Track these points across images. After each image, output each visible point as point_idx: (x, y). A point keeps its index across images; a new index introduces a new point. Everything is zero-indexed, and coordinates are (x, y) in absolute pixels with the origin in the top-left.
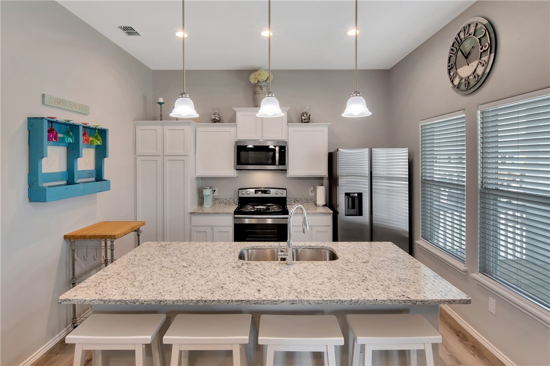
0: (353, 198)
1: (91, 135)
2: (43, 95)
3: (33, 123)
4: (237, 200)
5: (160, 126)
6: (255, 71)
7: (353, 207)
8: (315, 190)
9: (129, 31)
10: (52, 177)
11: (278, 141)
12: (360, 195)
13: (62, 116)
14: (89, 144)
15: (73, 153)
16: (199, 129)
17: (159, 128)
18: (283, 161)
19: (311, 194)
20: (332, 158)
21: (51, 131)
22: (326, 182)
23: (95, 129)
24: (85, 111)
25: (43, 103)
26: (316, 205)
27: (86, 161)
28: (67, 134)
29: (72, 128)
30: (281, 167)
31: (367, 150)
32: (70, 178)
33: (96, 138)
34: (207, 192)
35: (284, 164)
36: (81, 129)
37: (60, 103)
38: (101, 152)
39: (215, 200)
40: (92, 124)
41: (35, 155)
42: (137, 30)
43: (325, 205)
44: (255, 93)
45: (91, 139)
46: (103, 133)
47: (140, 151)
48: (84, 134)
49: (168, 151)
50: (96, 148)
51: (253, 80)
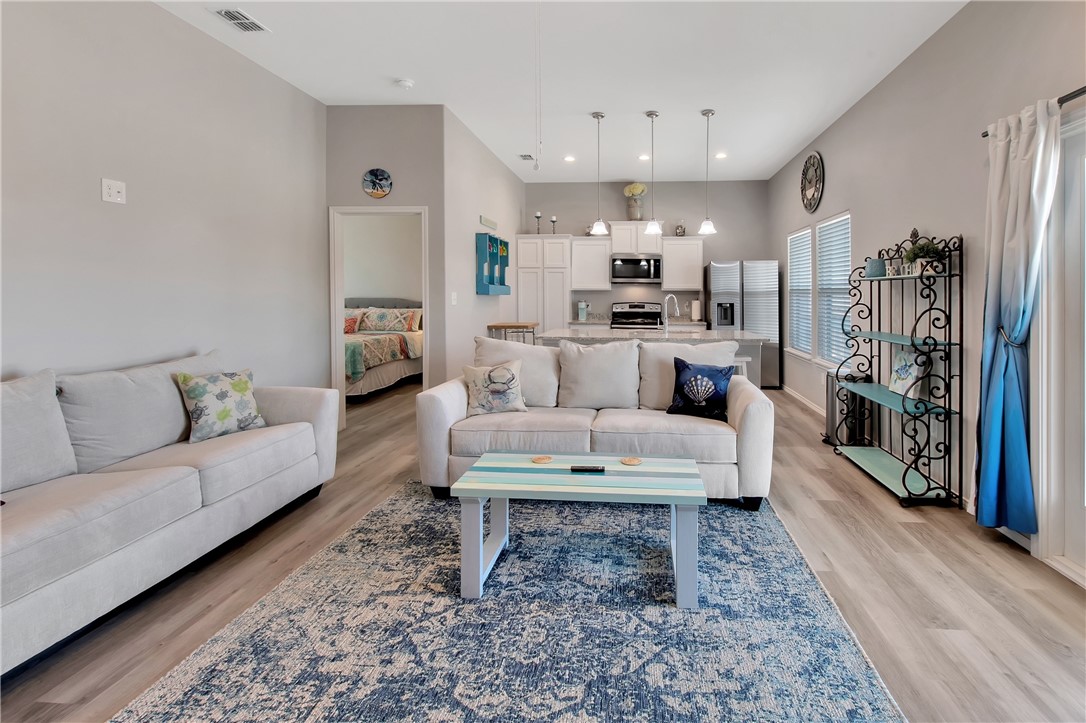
0: (726, 309)
2: (481, 217)
3: (480, 237)
4: (610, 315)
6: (631, 183)
7: (726, 318)
8: (690, 306)
9: (526, 157)
11: (653, 255)
12: (732, 305)
16: (574, 243)
17: (539, 241)
18: (657, 274)
19: (687, 310)
20: (706, 272)
21: (490, 244)
22: (702, 297)
23: (500, 241)
26: (691, 320)
30: (656, 280)
31: (738, 263)
32: (492, 279)
34: (582, 305)
35: (659, 277)
37: (487, 222)
39: (589, 314)
41: (482, 260)
43: (701, 320)
44: (629, 206)
46: (506, 245)
47: (521, 263)
49: (548, 263)
51: (627, 193)
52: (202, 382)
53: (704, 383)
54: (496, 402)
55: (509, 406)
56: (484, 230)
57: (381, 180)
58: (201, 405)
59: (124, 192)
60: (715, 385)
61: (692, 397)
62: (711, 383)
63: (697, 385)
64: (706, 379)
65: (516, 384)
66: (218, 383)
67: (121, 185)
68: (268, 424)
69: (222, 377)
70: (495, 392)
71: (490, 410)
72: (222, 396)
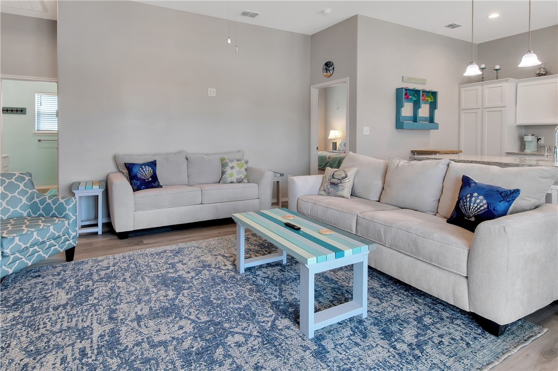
1: (427, 96)
2: (403, 77)
3: (399, 91)
5: (480, 87)
9: (452, 26)
10: (406, 118)
13: (411, 87)
14: (426, 102)
15: (417, 106)
21: (406, 94)
23: (429, 92)
24: (424, 82)
25: (403, 81)
27: (424, 111)
28: (414, 95)
29: (417, 92)
32: (415, 119)
33: (430, 97)
34: (529, 138)
36: (421, 92)
37: (410, 80)
38: (433, 106)
39: (540, 147)
40: (427, 89)
41: (399, 106)
42: (457, 24)
45: (427, 98)
46: (434, 94)
47: (463, 106)
48: (423, 95)
49: (487, 104)
50: (430, 104)
52: (228, 161)
53: (478, 201)
54: (331, 190)
55: (340, 193)
56: (405, 85)
57: (329, 67)
58: (225, 170)
59: (215, 92)
60: (488, 204)
61: (463, 211)
62: (485, 202)
63: (470, 201)
64: (481, 197)
65: (347, 181)
66: (233, 163)
67: (214, 90)
68: (248, 182)
69: (235, 161)
70: (333, 184)
71: (329, 194)
72: (232, 168)
